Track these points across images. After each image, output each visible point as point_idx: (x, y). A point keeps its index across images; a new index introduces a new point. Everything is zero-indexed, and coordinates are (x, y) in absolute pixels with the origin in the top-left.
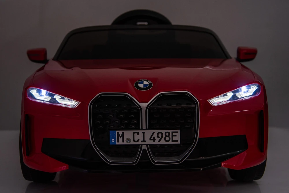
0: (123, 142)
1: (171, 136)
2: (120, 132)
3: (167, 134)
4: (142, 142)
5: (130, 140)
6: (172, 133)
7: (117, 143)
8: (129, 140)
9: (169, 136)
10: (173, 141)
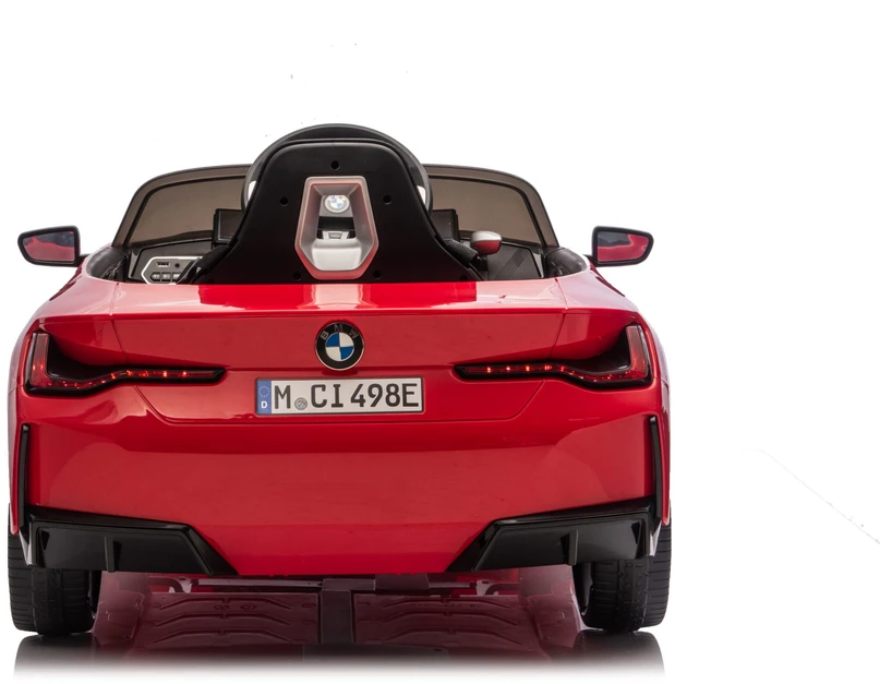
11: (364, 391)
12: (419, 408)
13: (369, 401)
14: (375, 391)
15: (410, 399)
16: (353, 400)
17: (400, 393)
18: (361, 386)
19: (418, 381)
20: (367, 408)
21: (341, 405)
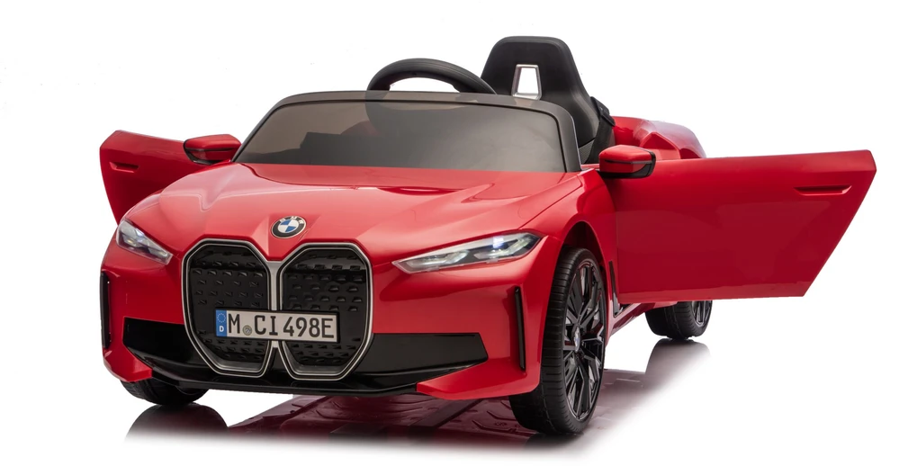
0: (239, 332)
1: (320, 326)
2: (234, 314)
3: (314, 322)
4: (271, 334)
5: (251, 330)
6: (323, 320)
7: (229, 335)
8: (248, 328)
9: (316, 326)
10: (324, 336)
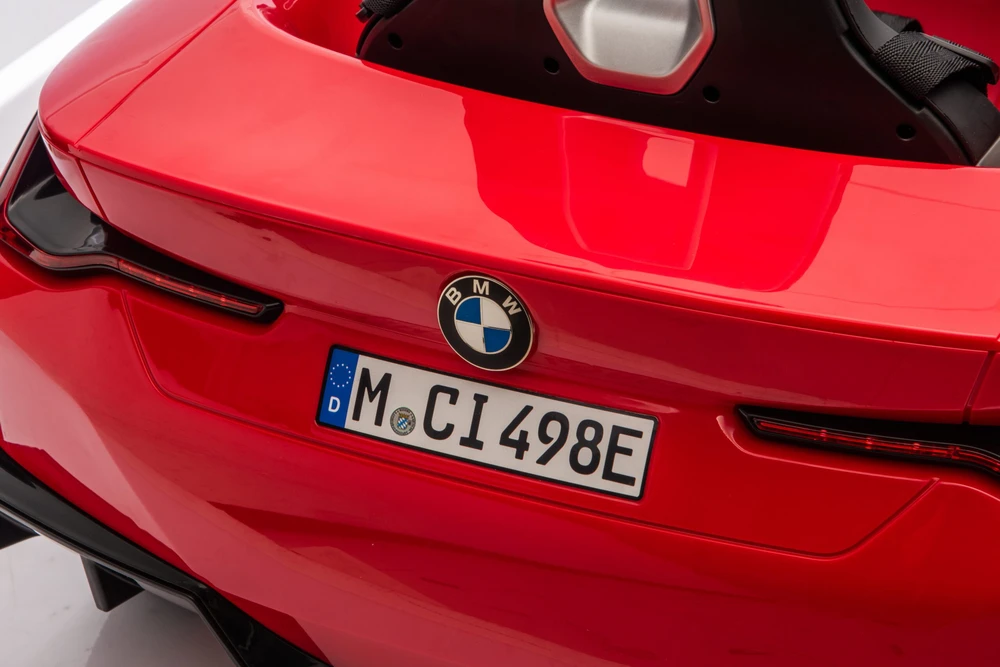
11: (531, 424)
12: (634, 491)
13: (537, 448)
14: (553, 430)
15: (621, 465)
16: (505, 440)
17: (603, 447)
18: (527, 410)
19: (646, 426)
20: (529, 465)
21: (479, 445)
